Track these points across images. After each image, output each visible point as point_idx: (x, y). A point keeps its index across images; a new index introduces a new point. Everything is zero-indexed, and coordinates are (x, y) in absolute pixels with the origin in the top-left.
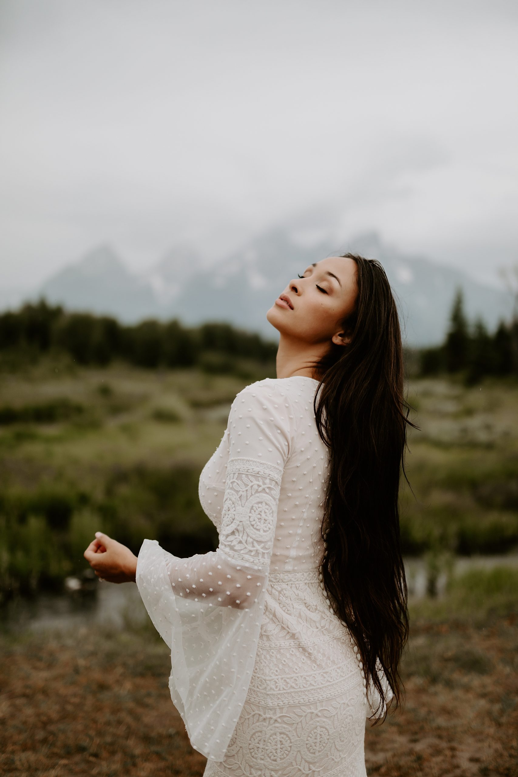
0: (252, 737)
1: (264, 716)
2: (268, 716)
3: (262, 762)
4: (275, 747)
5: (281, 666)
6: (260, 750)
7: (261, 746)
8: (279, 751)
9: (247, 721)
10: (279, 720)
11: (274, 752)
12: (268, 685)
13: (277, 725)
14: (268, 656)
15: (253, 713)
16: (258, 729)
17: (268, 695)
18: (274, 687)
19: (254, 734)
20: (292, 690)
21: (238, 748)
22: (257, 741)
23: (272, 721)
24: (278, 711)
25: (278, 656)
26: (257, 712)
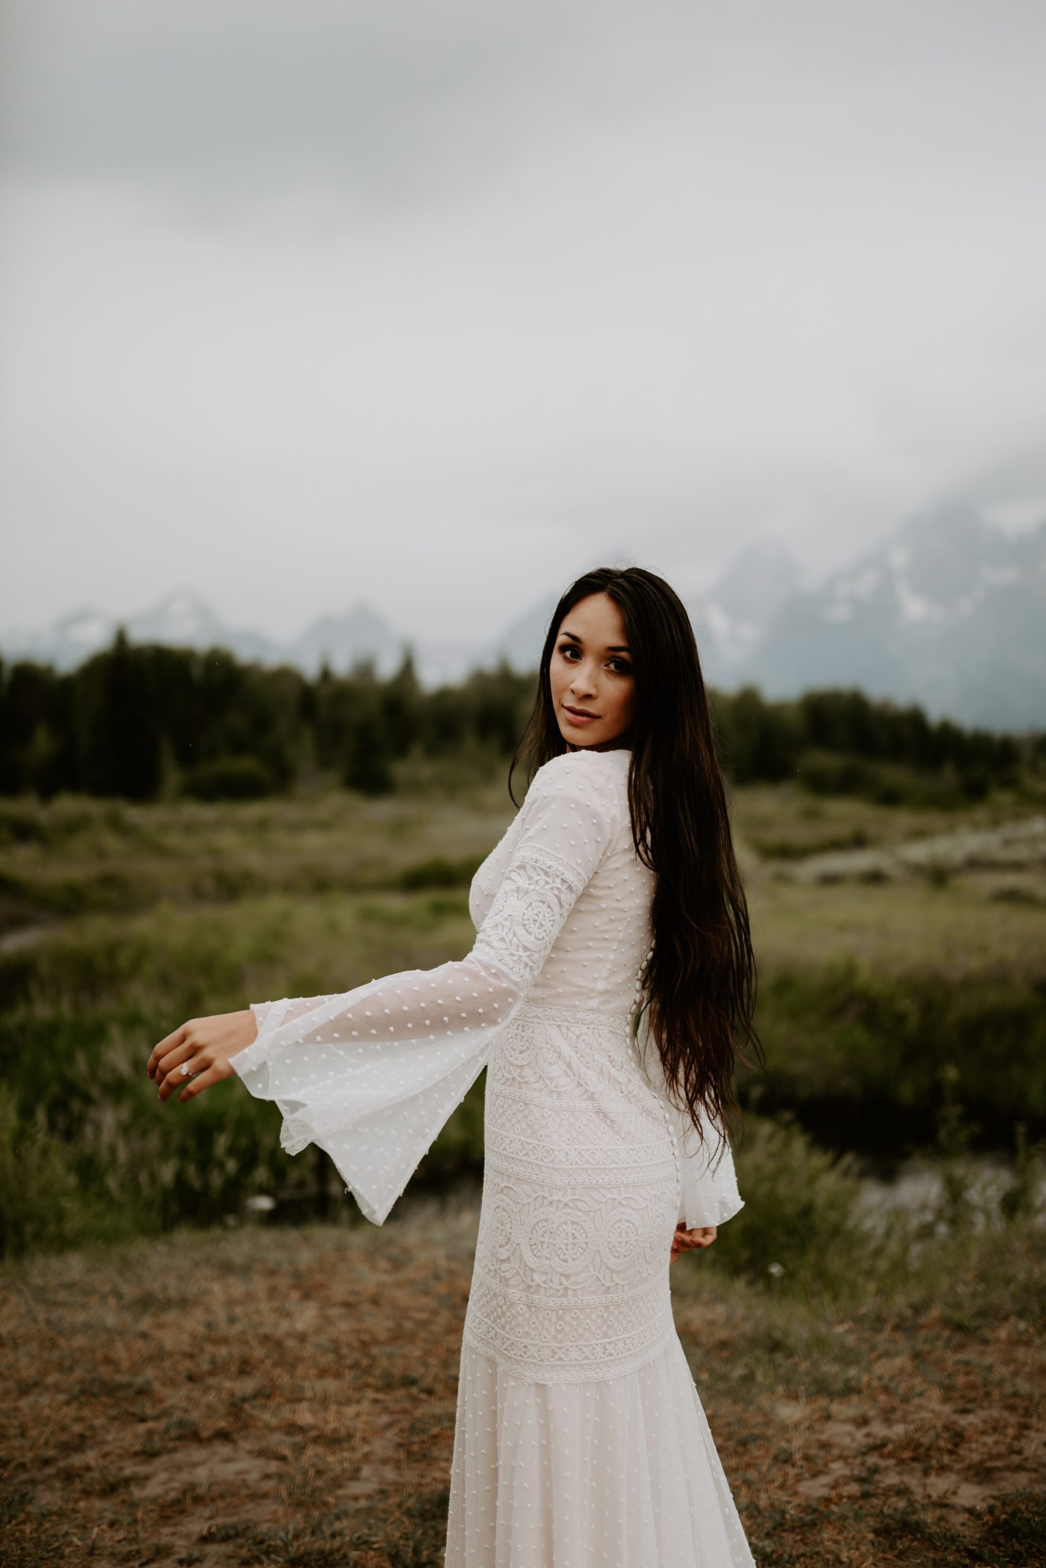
0: (533, 1228)
1: (551, 1199)
2: (556, 1198)
3: (548, 1262)
4: (565, 1241)
5: (574, 1133)
6: (545, 1246)
7: (546, 1240)
8: (570, 1247)
9: (526, 1207)
10: (570, 1204)
11: (564, 1247)
12: (556, 1157)
13: (568, 1210)
14: (558, 1119)
15: (535, 1195)
16: (543, 1217)
17: (556, 1169)
18: (564, 1159)
19: (537, 1223)
20: (589, 1166)
21: (514, 1246)
22: (540, 1233)
23: (561, 1206)
24: (569, 1191)
25: (572, 1120)
26: (540, 1193)
